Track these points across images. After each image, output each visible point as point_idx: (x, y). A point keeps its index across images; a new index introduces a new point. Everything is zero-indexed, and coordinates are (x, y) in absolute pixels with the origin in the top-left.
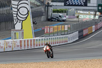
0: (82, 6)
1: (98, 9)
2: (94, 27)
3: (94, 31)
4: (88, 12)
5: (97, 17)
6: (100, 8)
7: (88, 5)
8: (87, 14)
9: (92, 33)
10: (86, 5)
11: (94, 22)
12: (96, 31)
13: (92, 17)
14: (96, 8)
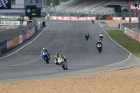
0: (4, 8)
1: (26, 11)
2: (21, 36)
3: (21, 42)
4: (12, 17)
5: (25, 23)
6: (29, 11)
7: (13, 6)
8: (12, 20)
9: (19, 45)
10: (9, 7)
11: (21, 30)
12: (24, 42)
13: (18, 23)
14: (24, 11)
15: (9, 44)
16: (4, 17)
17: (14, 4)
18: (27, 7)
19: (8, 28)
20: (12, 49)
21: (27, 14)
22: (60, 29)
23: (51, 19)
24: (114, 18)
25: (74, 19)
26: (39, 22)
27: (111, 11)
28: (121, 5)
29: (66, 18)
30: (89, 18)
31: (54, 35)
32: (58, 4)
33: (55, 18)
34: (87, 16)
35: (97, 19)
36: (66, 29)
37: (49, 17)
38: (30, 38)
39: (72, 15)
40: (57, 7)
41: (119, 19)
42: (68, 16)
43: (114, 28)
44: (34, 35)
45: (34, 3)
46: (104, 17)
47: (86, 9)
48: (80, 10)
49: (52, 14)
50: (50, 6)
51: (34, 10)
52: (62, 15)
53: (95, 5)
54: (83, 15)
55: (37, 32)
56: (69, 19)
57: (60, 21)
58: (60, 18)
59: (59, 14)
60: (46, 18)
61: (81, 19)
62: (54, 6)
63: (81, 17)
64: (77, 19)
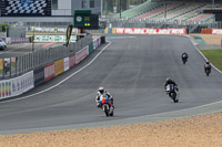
0: (38, 15)
1: (75, 20)
2: (67, 59)
3: (67, 68)
4: (52, 30)
5: (73, 39)
6: (79, 19)
7: (54, 12)
8: (52, 34)
9: (64, 74)
10: (48, 13)
11: (67, 49)
12: (71, 68)
13: (63, 39)
14: (71, 20)
15: (48, 72)
16: (39, 29)
17: (56, 8)
18: (77, 14)
19: (46, 46)
20: (53, 79)
21: (77, 25)
22: (129, 47)
23: (114, 32)
24: (214, 31)
25: (151, 31)
26: (95, 36)
27: (209, 19)
29: (138, 31)
30: (174, 31)
31: (119, 57)
32: (125, 9)
33: (120, 30)
34: (171, 27)
35: (187, 32)
36: (137, 47)
37: (110, 30)
38: (82, 63)
39: (148, 26)
40: (124, 13)
42: (141, 27)
43: (215, 45)
44: (87, 58)
45: (87, 7)
46: (199, 30)
47: (170, 17)
48: (160, 18)
49: (115, 24)
50: (112, 11)
51: (87, 19)
52: (132, 26)
53: (185, 10)
54: (165, 26)
55: (92, 52)
56: (142, 32)
57: (128, 35)
58: (128, 31)
59: (126, 25)
60: (106, 30)
61: (162, 32)
62: (119, 11)
63: (162, 28)
64: (155, 32)
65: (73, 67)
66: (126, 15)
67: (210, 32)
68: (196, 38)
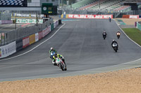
0: (20, 6)
1: (42, 9)
2: (37, 34)
3: (37, 40)
4: (28, 15)
5: (41, 21)
6: (45, 9)
7: (29, 4)
8: (28, 18)
9: (35, 43)
10: (25, 5)
11: (37, 28)
12: (40, 40)
13: (34, 21)
14: (40, 9)
15: (25, 42)
16: (20, 15)
17: (30, 1)
18: (43, 5)
19: (24, 26)
20: (28, 47)
21: (43, 12)
22: (77, 27)
23: (67, 17)
24: (131, 16)
25: (91, 17)
26: (55, 20)
27: (128, 9)
28: (138, 3)
29: (82, 16)
30: (105, 17)
31: (70, 33)
32: (74, 3)
33: (71, 16)
34: (103, 14)
35: (114, 17)
36: (82, 27)
37: (65, 15)
38: (46, 36)
39: (89, 13)
40: (73, 5)
41: (136, 17)
42: (84, 14)
43: (131, 25)
44: (50, 33)
45: (50, 2)
46: (121, 15)
47: (103, 7)
48: (96, 8)
49: (68, 12)
50: (66, 4)
51: (50, 8)
52: (79, 13)
53: (112, 3)
54: (99, 13)
55: (53, 30)
56: (85, 17)
57: (76, 19)
58: (76, 16)
59: (75, 13)
60: (62, 16)
61: (97, 17)
62: (70, 4)
63: (98, 14)
64: (93, 17)
65: (41, 39)
66: (75, 6)
67: (128, 17)
68: (119, 21)
